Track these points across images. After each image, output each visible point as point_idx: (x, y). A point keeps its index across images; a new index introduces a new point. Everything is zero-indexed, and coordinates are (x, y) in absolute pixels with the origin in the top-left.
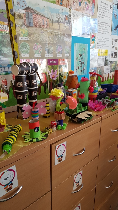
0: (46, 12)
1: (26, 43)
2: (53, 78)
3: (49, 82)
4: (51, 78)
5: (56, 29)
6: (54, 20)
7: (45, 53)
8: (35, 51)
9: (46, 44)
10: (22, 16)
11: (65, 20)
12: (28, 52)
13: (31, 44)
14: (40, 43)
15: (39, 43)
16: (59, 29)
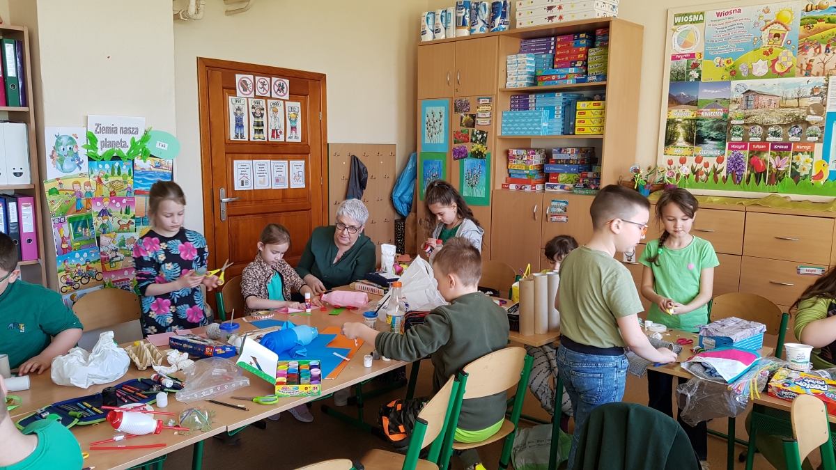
0: (774, 90)
1: (740, 126)
2: (777, 167)
3: (769, 172)
4: (774, 166)
5: (792, 107)
6: (790, 96)
7: (768, 136)
8: (750, 134)
9: (769, 126)
10: (739, 100)
11: (812, 93)
12: (742, 135)
13: (747, 127)
14: (761, 125)
15: (758, 125)
16: (797, 105)
